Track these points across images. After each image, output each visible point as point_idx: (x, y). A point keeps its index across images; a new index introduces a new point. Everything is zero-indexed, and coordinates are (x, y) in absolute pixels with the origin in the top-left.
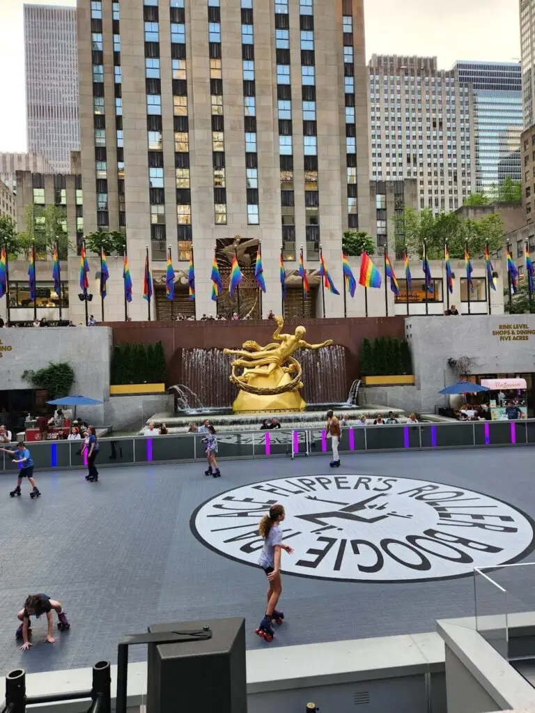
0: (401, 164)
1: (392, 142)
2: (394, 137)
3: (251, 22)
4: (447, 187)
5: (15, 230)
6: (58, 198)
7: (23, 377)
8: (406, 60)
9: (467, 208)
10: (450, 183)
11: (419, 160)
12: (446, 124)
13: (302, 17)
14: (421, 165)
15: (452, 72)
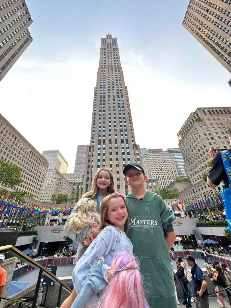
0: (158, 171)
1: (155, 166)
2: (155, 165)
3: (118, 154)
4: (171, 175)
5: (68, 196)
6: (78, 187)
7: (64, 238)
8: (155, 150)
9: (175, 182)
10: (172, 174)
11: (163, 169)
12: (167, 162)
13: (127, 153)
14: (163, 170)
15: (166, 151)
